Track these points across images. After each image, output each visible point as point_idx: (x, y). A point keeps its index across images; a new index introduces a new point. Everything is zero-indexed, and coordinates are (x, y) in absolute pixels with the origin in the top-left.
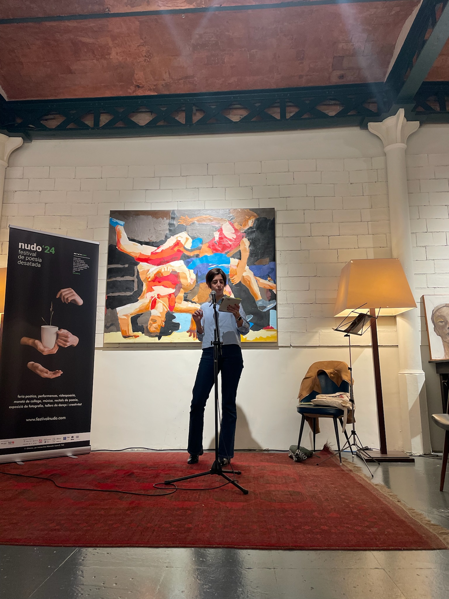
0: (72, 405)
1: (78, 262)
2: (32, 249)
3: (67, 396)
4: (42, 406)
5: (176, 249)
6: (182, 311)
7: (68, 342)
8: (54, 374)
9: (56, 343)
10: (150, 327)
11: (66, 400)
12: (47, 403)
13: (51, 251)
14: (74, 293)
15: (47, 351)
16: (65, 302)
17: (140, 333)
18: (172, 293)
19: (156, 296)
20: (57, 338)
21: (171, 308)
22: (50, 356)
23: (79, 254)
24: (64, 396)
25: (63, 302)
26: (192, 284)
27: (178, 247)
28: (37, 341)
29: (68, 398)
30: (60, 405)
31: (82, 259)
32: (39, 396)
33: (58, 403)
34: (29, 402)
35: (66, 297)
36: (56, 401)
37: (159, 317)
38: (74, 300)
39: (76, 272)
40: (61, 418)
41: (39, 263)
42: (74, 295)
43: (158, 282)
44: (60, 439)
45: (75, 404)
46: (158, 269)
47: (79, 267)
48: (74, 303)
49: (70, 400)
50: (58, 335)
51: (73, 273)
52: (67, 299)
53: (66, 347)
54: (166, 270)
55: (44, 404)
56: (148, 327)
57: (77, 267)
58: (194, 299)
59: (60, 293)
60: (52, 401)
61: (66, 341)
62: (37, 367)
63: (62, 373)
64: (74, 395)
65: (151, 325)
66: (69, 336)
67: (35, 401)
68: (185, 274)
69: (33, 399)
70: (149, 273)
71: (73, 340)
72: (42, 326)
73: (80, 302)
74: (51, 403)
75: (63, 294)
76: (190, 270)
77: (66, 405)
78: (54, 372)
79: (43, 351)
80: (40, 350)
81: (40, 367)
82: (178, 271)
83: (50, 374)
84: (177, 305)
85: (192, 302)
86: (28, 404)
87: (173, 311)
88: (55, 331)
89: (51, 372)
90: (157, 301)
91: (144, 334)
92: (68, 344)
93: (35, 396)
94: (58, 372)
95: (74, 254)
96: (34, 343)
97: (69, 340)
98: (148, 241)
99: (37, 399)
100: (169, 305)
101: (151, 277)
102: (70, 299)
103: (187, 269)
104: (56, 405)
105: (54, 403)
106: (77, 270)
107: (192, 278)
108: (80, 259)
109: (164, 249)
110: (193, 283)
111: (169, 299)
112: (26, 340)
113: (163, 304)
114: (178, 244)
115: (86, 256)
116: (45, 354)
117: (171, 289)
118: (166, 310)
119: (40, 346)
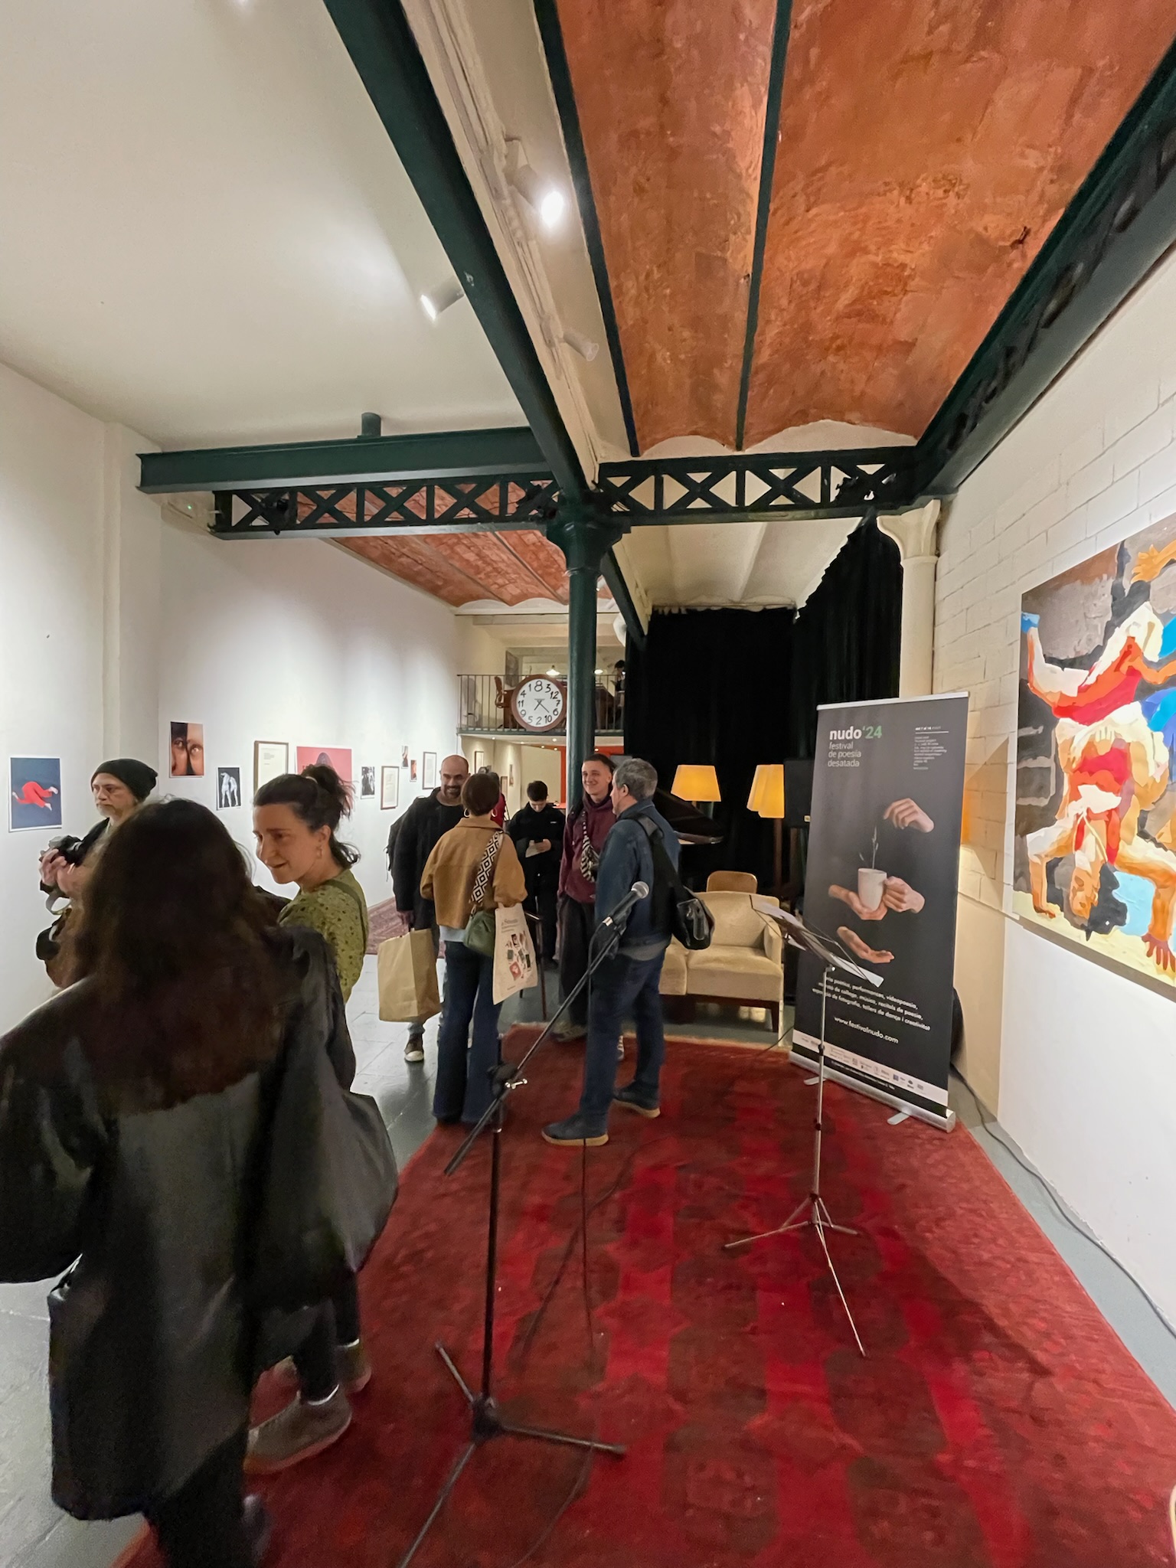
0: (911, 1023)
1: (925, 744)
2: (848, 738)
3: (900, 1002)
4: (858, 1005)
5: (1124, 668)
6: (1133, 869)
7: (904, 902)
8: (878, 955)
9: (882, 900)
10: (1073, 899)
11: (900, 1010)
12: (867, 1004)
13: (875, 734)
14: (916, 808)
15: (867, 913)
16: (899, 827)
17: (1055, 908)
18: (1114, 807)
19: (1085, 815)
20: (885, 892)
21: (1112, 853)
22: (872, 923)
23: (925, 729)
24: (895, 1000)
25: (896, 826)
26: (1158, 780)
27: (1130, 661)
28: (852, 894)
29: (903, 1007)
30: (888, 1014)
31: (932, 737)
32: (854, 987)
33: (885, 1010)
34: (839, 990)
35: (901, 817)
36: (882, 1004)
37: (1088, 874)
38: (915, 822)
39: (921, 765)
40: (891, 1039)
41: (857, 759)
42: (915, 812)
43: (1088, 774)
44: (888, 1074)
45: (916, 1024)
46: (1089, 736)
47: (926, 754)
48: (914, 830)
49: (906, 1013)
50: (885, 887)
51: (915, 768)
52: (903, 819)
53: (900, 911)
54: (1103, 737)
55: (862, 1002)
56: (1070, 898)
57: (922, 754)
58: (1162, 834)
59: (889, 810)
60: (874, 1002)
61: (901, 901)
62: (851, 938)
63: (893, 958)
64: (914, 1006)
65: (1075, 891)
66: (906, 891)
67: (847, 992)
68: (1143, 746)
69: (845, 988)
70: (1073, 746)
71: (914, 901)
72: (860, 870)
73: (928, 825)
74: (872, 1005)
75: (897, 811)
76: (1154, 733)
77: (899, 1019)
78: (878, 952)
79: (860, 913)
80: (857, 910)
81: (857, 938)
82: (1128, 740)
83: (872, 954)
84: (1123, 846)
85: (1159, 845)
86: (838, 994)
87: (1116, 866)
88: (881, 880)
89: (873, 951)
90: (1085, 827)
91: (1063, 913)
92: (905, 907)
93: (848, 986)
94: (885, 955)
95: (917, 729)
96: (847, 896)
97: (906, 898)
98: (1072, 656)
99: (851, 991)
100: (1108, 844)
101: (1077, 759)
102: (908, 820)
103: (1149, 731)
104: (881, 1012)
105: (879, 1008)
106: (922, 762)
107: (1158, 761)
108: (928, 737)
109: (1101, 673)
110: (1162, 777)
111: (1107, 823)
112: (836, 891)
113: (1096, 839)
114: (1130, 649)
115: (940, 728)
116: (864, 917)
117: (1111, 794)
118: (1102, 858)
119: (857, 905)
